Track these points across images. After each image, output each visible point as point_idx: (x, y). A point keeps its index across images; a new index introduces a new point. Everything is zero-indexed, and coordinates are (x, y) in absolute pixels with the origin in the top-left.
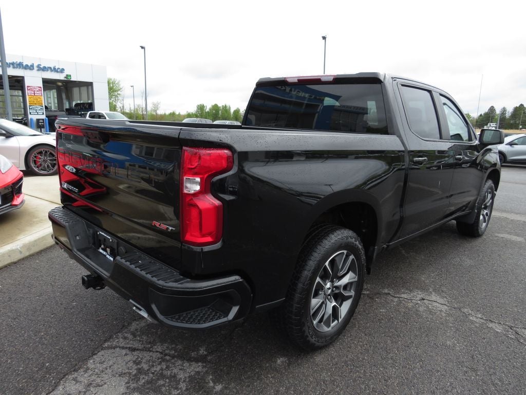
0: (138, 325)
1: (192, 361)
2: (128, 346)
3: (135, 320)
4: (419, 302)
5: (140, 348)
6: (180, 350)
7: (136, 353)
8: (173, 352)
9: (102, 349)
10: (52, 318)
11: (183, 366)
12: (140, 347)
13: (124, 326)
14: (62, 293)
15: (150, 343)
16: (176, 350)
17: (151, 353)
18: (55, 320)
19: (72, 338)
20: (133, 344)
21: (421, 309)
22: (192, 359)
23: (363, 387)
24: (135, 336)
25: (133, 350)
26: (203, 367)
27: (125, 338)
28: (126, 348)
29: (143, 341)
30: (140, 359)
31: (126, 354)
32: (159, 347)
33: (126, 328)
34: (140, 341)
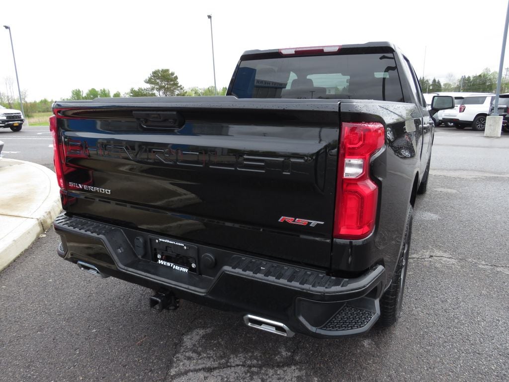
0: (191, 339)
1: (283, 366)
2: (200, 367)
3: (183, 334)
4: (430, 259)
5: (216, 366)
6: (261, 356)
7: (215, 373)
8: (255, 361)
9: (172, 379)
10: (79, 355)
11: (279, 375)
12: (216, 364)
13: (176, 344)
14: (68, 320)
15: (221, 357)
16: (256, 358)
17: (233, 368)
18: (84, 356)
19: (125, 375)
20: (204, 363)
21: (438, 265)
22: (281, 365)
23: (456, 351)
24: (199, 354)
25: (210, 370)
26: (300, 370)
27: (189, 358)
28: (200, 370)
29: (212, 357)
30: (225, 379)
31: (206, 378)
32: (235, 359)
33: (181, 346)
34: (209, 358)
